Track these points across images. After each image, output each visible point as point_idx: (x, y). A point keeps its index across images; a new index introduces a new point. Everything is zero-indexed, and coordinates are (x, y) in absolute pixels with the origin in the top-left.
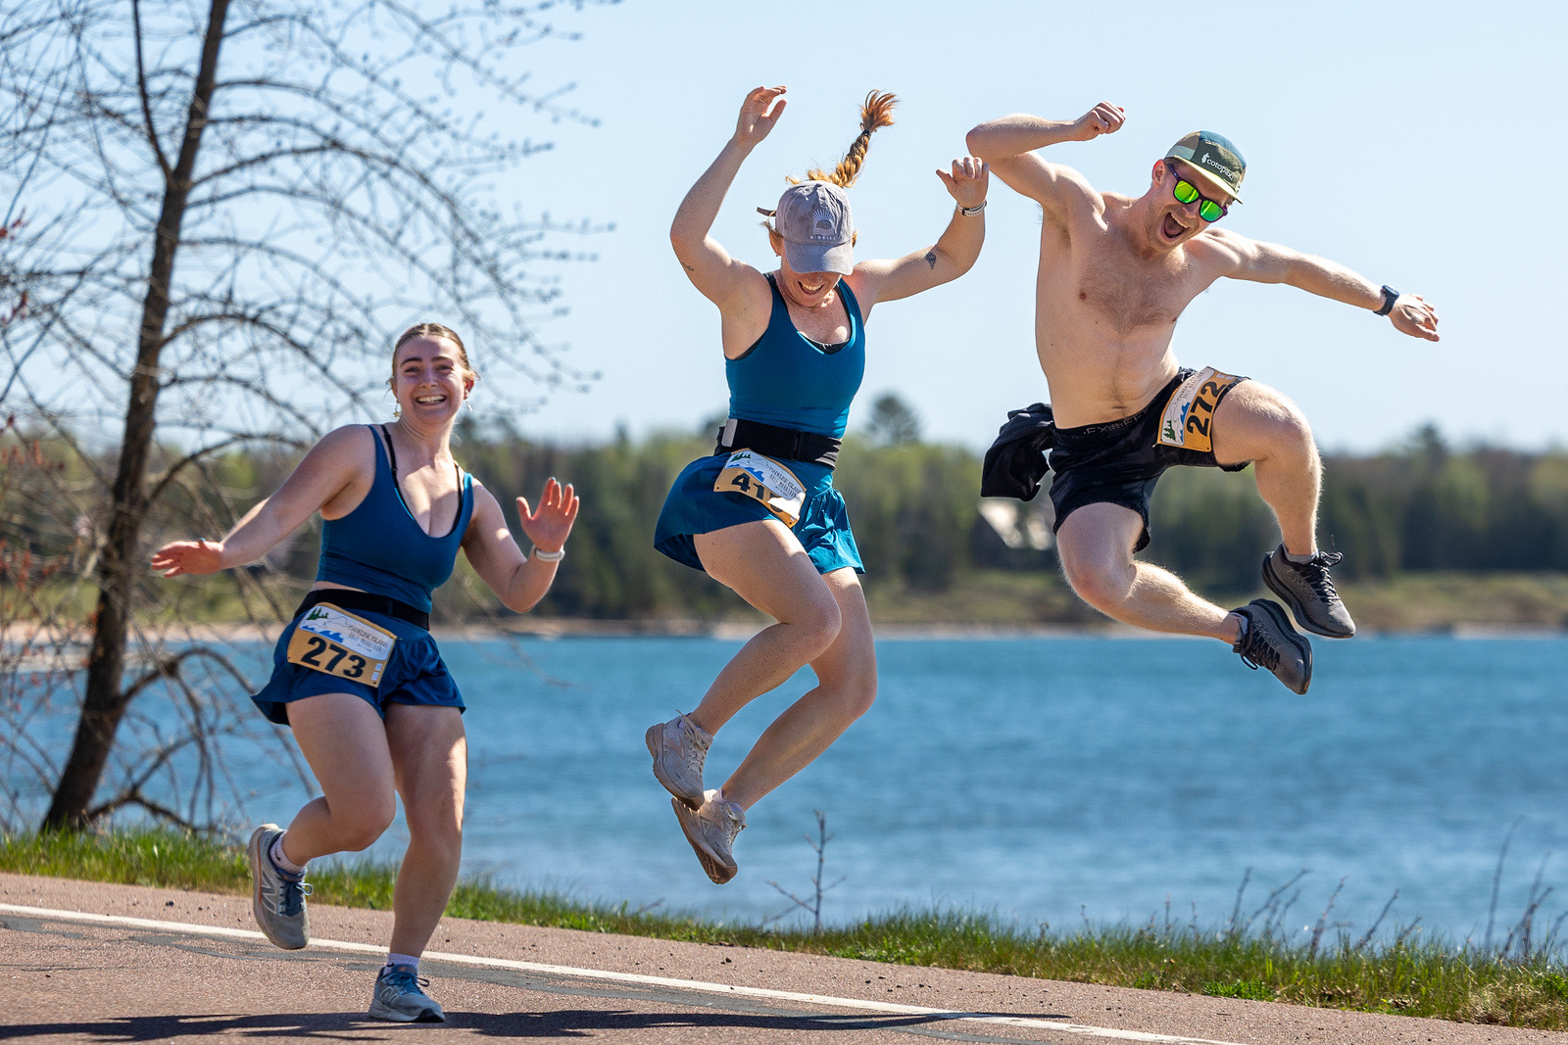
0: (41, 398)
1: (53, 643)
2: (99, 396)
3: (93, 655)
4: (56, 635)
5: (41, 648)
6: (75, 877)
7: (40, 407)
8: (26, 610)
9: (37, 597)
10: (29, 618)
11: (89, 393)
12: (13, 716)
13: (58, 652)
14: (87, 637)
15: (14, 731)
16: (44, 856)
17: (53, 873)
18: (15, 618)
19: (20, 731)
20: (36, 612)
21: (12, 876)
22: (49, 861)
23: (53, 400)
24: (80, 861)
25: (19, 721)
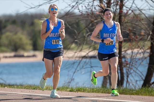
0: (138, 7)
1: (142, 52)
2: (149, 6)
3: (150, 54)
4: (143, 51)
5: (140, 53)
6: (150, 96)
7: (138, 8)
8: (137, 47)
9: (139, 44)
10: (137, 48)
11: (147, 5)
12: (135, 66)
13: (144, 54)
14: (149, 51)
15: (136, 69)
16: (144, 92)
17: (146, 95)
18: (135, 48)
19: (137, 69)
20: (139, 47)
21: (139, 96)
22: (145, 93)
23: (140, 7)
24: (151, 93)
25: (137, 67)
